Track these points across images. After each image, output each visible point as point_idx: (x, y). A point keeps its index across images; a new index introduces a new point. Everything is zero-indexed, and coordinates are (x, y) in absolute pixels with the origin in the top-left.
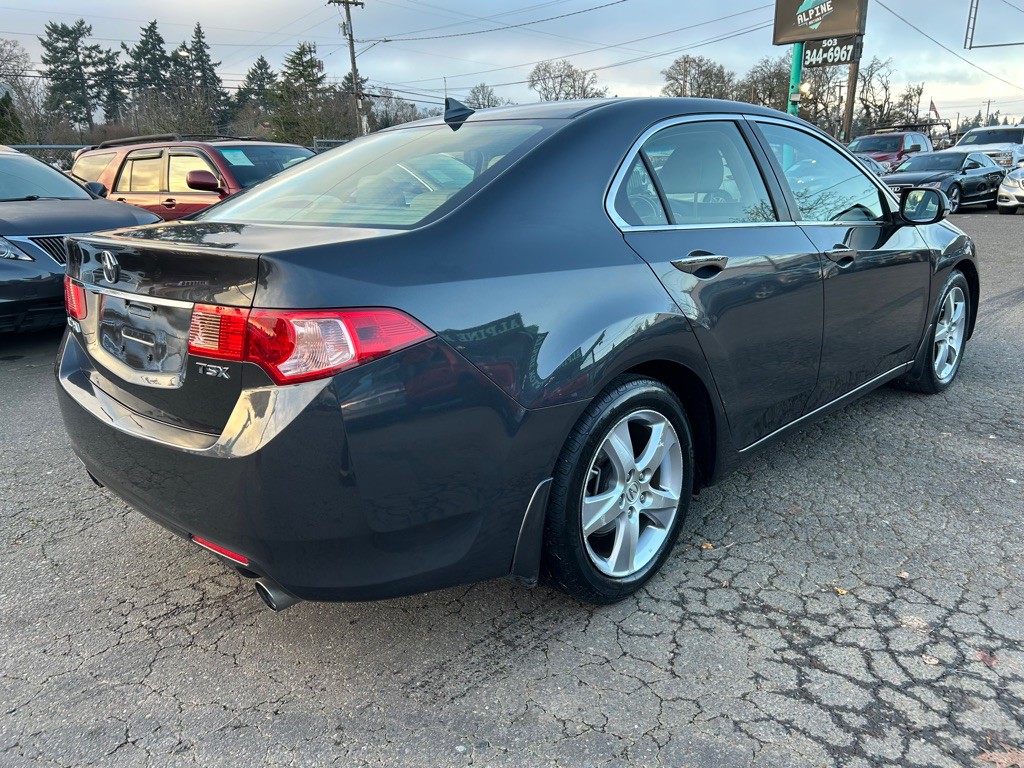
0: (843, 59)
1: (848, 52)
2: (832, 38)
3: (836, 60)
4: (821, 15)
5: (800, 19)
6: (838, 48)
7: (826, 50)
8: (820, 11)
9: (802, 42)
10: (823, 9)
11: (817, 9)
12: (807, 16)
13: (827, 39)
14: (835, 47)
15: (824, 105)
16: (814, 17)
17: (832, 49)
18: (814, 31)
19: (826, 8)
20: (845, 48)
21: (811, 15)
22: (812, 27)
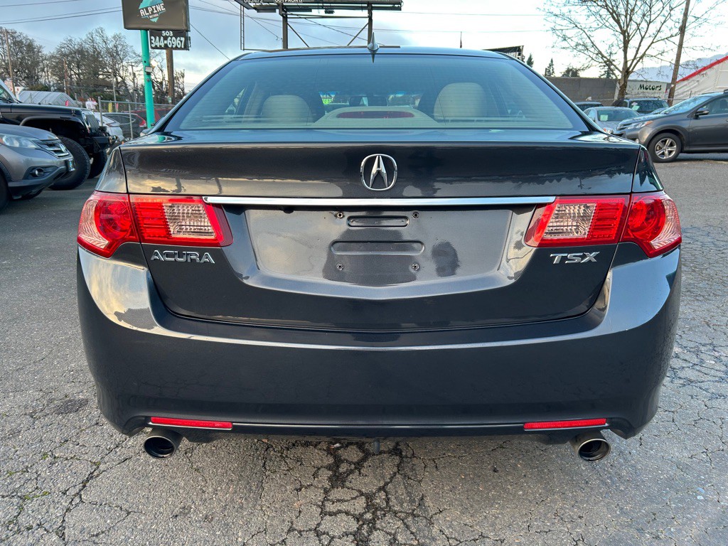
0: (179, 46)
1: (181, 41)
2: (169, 30)
3: (174, 46)
4: (158, 13)
5: (143, 13)
6: (174, 38)
7: (166, 38)
8: (156, 9)
9: (146, 30)
10: (158, 8)
11: (154, 7)
12: (148, 12)
13: (165, 30)
14: (171, 37)
15: (122, 78)
16: (153, 13)
17: (170, 38)
18: (154, 23)
19: (161, 8)
20: (179, 38)
21: (150, 11)
22: (153, 20)
